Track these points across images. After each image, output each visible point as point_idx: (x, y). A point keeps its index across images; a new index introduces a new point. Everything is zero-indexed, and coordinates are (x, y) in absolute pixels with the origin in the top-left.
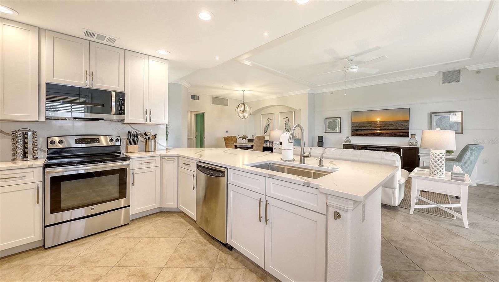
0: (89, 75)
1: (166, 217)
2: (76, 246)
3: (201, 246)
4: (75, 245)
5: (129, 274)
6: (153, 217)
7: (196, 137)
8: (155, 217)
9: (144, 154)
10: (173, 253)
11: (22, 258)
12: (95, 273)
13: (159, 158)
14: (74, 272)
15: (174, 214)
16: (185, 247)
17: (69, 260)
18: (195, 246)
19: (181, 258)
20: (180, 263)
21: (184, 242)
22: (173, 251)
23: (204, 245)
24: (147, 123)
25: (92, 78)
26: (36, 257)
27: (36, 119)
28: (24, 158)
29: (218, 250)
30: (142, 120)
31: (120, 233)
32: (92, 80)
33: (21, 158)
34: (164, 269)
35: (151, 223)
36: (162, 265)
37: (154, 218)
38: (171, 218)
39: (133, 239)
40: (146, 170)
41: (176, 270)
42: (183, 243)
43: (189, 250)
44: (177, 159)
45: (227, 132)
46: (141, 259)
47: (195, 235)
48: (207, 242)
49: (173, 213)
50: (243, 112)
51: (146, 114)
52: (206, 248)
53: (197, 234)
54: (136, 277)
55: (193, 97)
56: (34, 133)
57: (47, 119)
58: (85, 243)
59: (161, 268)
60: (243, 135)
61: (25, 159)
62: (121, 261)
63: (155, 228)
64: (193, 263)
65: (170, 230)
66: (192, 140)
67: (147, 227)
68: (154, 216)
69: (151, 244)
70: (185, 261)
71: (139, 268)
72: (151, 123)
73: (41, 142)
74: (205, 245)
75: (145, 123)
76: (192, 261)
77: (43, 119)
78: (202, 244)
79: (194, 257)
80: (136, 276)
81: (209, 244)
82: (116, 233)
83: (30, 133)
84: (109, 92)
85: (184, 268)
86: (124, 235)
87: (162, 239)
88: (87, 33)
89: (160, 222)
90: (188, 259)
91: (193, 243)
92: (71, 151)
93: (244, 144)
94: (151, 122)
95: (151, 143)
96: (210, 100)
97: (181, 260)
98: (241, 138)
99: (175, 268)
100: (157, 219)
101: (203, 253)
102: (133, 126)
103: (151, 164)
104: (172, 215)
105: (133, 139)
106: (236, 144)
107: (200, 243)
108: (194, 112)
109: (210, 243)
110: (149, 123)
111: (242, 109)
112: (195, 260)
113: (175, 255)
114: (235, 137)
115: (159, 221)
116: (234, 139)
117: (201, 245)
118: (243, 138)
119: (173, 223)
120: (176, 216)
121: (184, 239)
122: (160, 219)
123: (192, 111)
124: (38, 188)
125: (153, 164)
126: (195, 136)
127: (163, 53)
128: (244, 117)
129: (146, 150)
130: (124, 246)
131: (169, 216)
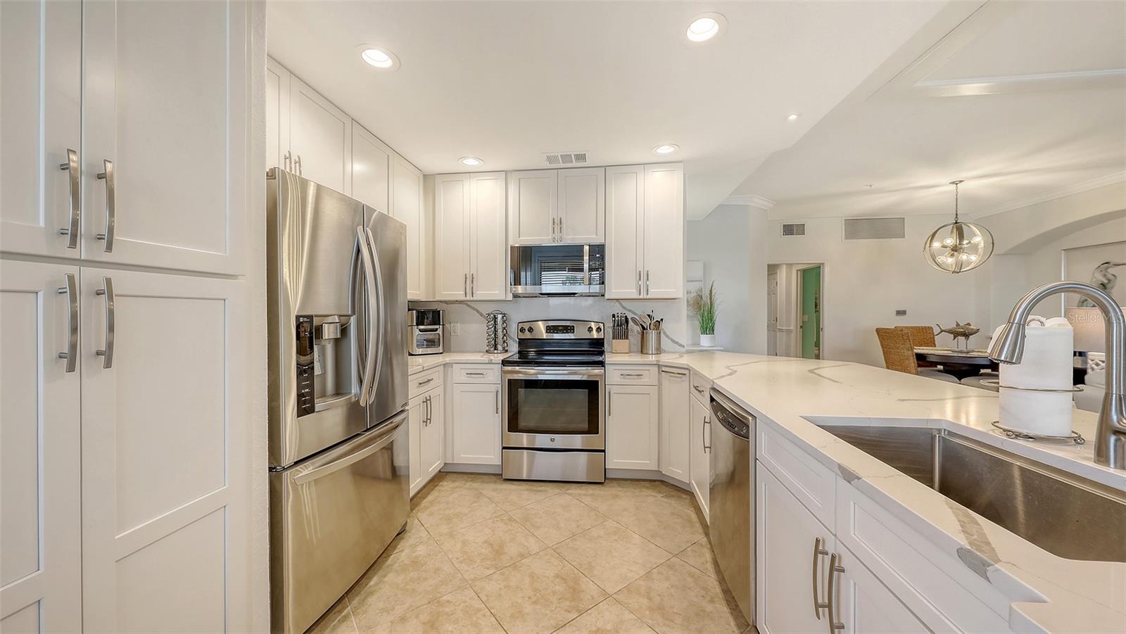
0: (558, 224)
1: (666, 496)
2: (531, 490)
3: (703, 596)
4: (531, 488)
5: (560, 573)
6: (644, 487)
7: (801, 327)
8: (647, 488)
9: (638, 358)
10: (639, 578)
11: (483, 482)
12: (526, 544)
13: (656, 369)
14: (509, 527)
15: (684, 496)
16: (668, 579)
17: (515, 508)
18: (690, 589)
19: (648, 598)
20: (641, 607)
21: (671, 567)
22: (642, 573)
23: (709, 598)
24: (641, 297)
25: (561, 228)
26: (492, 486)
27: (504, 298)
28: (495, 349)
29: (736, 631)
30: (631, 293)
31: (584, 495)
32: (561, 232)
33: (492, 349)
34: (610, 600)
35: (636, 496)
36: (610, 590)
37: (644, 490)
38: (673, 502)
39: (597, 514)
40: (629, 389)
41: (628, 616)
42: (669, 566)
43: (672, 591)
44: (688, 374)
45: (901, 313)
46: (588, 557)
47: (703, 563)
48: (721, 595)
49: (683, 493)
50: (955, 249)
51: (640, 279)
52: (709, 608)
53: (707, 562)
54: (565, 585)
55: (789, 230)
56: (504, 315)
57: (516, 296)
58: (539, 491)
59: (606, 595)
60: (958, 325)
61: (496, 351)
62: (563, 544)
63: (637, 509)
64: (664, 625)
65: (658, 526)
66: (793, 335)
67: (624, 502)
68: (647, 484)
69: (616, 537)
70: (651, 609)
71: (576, 571)
72: (648, 297)
73: (513, 330)
74: (712, 601)
75: (638, 297)
76: (666, 619)
77: (510, 297)
78: (706, 594)
79: (674, 613)
80: (565, 583)
81: (724, 603)
82: (580, 492)
83: (500, 317)
84: (580, 248)
85: (642, 622)
86: (587, 500)
87: (637, 539)
88: (550, 159)
89: (653, 501)
90: (660, 609)
91: (690, 580)
92: (550, 343)
93: (961, 352)
94: (648, 294)
95: (652, 335)
96: (840, 230)
97: (645, 601)
98: (950, 332)
99: (628, 611)
100: (649, 492)
101: (697, 615)
102: (624, 303)
103: (641, 379)
104: (680, 497)
105: (621, 327)
106: (919, 351)
107: (704, 589)
108: (797, 266)
109: (727, 601)
110: (645, 297)
111: (950, 241)
112: (672, 621)
113: (642, 583)
114: (928, 330)
115: (651, 499)
116: (926, 335)
117: (703, 593)
118: (956, 334)
119: (673, 514)
120: (687, 501)
121: (674, 559)
122: (654, 496)
123: (791, 264)
124: (497, 392)
125: (645, 380)
126: (799, 324)
127: (665, 150)
128: (960, 265)
129: (643, 350)
130: (578, 521)
131: (672, 496)
